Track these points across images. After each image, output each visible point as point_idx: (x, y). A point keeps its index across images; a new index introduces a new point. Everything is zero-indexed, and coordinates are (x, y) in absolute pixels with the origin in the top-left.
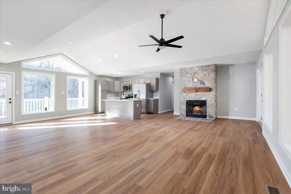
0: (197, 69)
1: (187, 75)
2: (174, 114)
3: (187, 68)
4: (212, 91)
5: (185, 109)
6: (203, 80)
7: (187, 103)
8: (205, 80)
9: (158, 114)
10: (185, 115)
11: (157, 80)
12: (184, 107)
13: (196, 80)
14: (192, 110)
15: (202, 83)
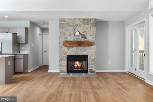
0: (78, 22)
1: (68, 27)
2: (49, 71)
3: (68, 19)
4: (94, 45)
5: (66, 64)
6: (85, 34)
7: (67, 58)
8: (86, 34)
9: (28, 73)
10: (66, 71)
11: (27, 29)
12: (65, 63)
13: (77, 33)
14: (73, 65)
15: (84, 37)
